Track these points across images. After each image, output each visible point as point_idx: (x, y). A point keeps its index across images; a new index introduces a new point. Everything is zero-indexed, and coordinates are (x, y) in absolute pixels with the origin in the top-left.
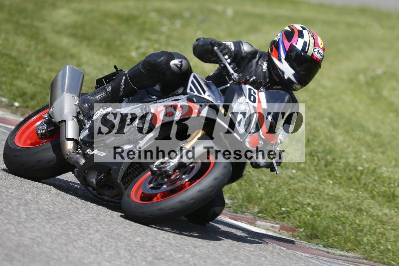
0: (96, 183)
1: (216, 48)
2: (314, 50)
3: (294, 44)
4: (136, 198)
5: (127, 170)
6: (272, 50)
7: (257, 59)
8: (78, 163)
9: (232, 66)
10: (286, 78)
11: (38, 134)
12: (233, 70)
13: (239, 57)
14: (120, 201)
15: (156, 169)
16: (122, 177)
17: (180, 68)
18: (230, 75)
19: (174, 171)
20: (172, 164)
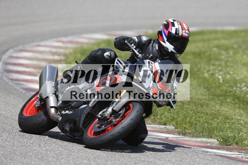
0: (70, 130)
2: (182, 32)
3: (170, 31)
4: (91, 135)
5: (85, 120)
6: (159, 37)
7: (152, 44)
9: (137, 50)
10: (170, 51)
11: (36, 107)
12: (138, 52)
13: (141, 44)
14: (82, 138)
15: (100, 117)
16: (83, 124)
17: (110, 57)
18: (137, 56)
19: (111, 116)
20: (108, 112)
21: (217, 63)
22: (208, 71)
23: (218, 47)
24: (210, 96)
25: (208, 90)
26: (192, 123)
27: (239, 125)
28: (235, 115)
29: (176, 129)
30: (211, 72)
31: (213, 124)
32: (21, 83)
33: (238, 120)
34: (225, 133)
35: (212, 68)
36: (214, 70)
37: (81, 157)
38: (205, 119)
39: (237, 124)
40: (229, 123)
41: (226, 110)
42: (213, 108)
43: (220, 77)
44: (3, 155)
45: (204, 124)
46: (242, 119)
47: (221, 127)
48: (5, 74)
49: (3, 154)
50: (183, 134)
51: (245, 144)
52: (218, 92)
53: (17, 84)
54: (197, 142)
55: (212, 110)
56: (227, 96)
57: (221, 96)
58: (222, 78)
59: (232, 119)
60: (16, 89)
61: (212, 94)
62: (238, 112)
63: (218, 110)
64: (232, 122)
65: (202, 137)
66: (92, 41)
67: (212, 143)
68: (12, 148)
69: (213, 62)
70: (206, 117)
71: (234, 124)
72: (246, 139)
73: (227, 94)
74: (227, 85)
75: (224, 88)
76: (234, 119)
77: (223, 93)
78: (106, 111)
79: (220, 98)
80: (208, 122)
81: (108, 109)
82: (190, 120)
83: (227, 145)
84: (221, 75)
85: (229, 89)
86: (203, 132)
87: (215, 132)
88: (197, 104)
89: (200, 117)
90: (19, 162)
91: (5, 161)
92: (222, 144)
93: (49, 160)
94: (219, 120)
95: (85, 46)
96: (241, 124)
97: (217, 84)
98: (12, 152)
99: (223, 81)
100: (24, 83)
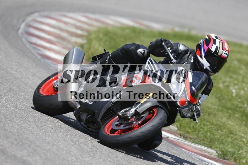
0: (86, 120)
1: (163, 43)
2: (222, 51)
3: (210, 48)
4: (108, 131)
5: (104, 114)
6: (197, 50)
7: (188, 55)
8: (76, 107)
9: (173, 55)
10: (205, 68)
11: (54, 88)
12: (173, 57)
14: (98, 132)
15: (121, 115)
16: (102, 118)
17: (143, 54)
18: (171, 60)
19: (132, 117)
20: (131, 112)
21: (235, 76)
22: (224, 82)
23: (239, 61)
24: (220, 107)
25: (220, 100)
26: (196, 129)
27: (241, 143)
28: (240, 132)
29: (179, 131)
30: (226, 84)
31: (216, 135)
32: (38, 48)
33: (242, 137)
34: (225, 147)
35: (228, 79)
36: (230, 82)
37: (79, 135)
38: (210, 128)
39: (239, 141)
40: (231, 137)
41: (232, 124)
42: (220, 119)
43: (234, 91)
44: (4, 115)
45: (207, 133)
46: (246, 137)
47: (223, 140)
48: (26, 36)
49: (3, 113)
50: (184, 137)
51: (242, 162)
52: (229, 105)
53: (35, 49)
54: (196, 148)
55: (218, 121)
56: (237, 111)
57: (230, 109)
58: (236, 92)
59: (236, 134)
60: (32, 53)
61: (222, 105)
62: (243, 130)
63: (224, 123)
64: (235, 137)
65: (202, 145)
66: (118, 25)
67: (211, 154)
68: (14, 110)
69: (231, 74)
70: (210, 126)
71: (236, 140)
72: (245, 157)
73: (237, 109)
74: (239, 100)
75: (236, 102)
76: (237, 135)
77: (233, 107)
78: (129, 111)
79: (229, 111)
80: (212, 132)
81: (130, 109)
82: (195, 126)
83: (224, 159)
84: (235, 89)
85: (240, 105)
86: (203, 140)
87: (216, 143)
88: (205, 111)
89: (204, 125)
90: (17, 125)
91: (4, 120)
92: (220, 157)
93: (47, 130)
94: (222, 133)
95: (110, 28)
96: (243, 142)
97: (230, 97)
98: (13, 113)
99: (236, 95)
100: (41, 49)
